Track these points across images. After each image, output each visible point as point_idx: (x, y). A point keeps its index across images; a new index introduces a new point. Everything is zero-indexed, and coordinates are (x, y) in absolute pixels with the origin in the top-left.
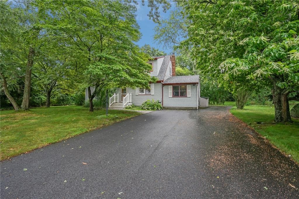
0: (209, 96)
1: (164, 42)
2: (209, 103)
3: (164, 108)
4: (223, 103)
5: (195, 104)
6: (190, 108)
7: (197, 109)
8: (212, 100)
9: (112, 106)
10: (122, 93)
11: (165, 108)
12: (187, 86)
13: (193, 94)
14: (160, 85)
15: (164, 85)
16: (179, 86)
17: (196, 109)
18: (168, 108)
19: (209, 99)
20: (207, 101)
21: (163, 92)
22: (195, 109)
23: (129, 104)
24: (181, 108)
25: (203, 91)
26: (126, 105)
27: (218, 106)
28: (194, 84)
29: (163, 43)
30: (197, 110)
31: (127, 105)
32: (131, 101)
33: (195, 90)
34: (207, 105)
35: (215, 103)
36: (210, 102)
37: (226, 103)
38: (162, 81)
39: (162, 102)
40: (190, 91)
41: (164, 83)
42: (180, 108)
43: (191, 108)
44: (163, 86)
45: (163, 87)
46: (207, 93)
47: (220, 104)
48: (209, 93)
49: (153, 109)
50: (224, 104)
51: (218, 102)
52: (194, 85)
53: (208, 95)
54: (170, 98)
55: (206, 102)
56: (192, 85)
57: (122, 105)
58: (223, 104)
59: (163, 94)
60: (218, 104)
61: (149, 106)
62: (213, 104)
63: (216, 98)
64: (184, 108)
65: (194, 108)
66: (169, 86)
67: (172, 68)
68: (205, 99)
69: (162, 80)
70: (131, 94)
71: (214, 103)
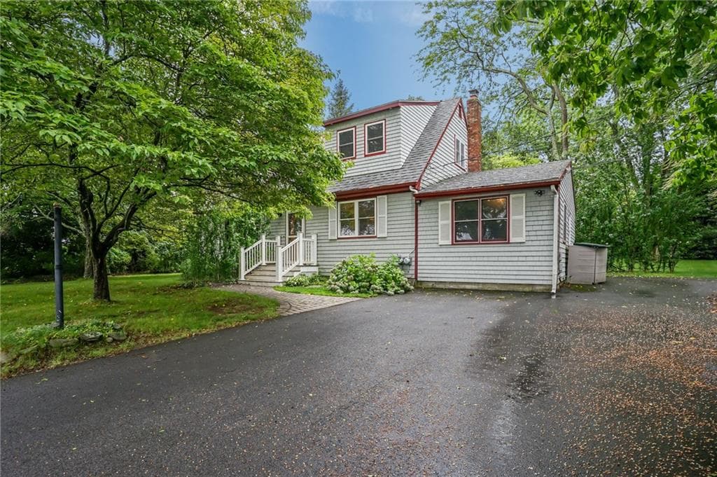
0: (610, 241)
1: (457, 75)
2: (609, 265)
3: (420, 287)
4: (670, 266)
5: (546, 273)
6: (521, 289)
7: (554, 291)
8: (623, 254)
9: (250, 277)
10: (290, 235)
11: (424, 286)
12: (511, 196)
13: (537, 228)
14: (407, 201)
15: (421, 198)
16: (480, 201)
17: (547, 293)
18: (437, 286)
19: (612, 249)
20: (601, 261)
21: (416, 227)
22: (542, 293)
23: (303, 270)
24: (486, 288)
25: (586, 223)
26: (290, 274)
27: (646, 280)
28: (541, 188)
29: (453, 77)
30: (554, 297)
31: (296, 274)
32: (314, 261)
33: (546, 213)
34: (601, 274)
35: (637, 266)
36: (615, 264)
37: (682, 267)
38: (414, 185)
39: (413, 264)
40: (523, 217)
41: (423, 191)
42: (480, 287)
43: (527, 289)
44: (417, 204)
45: (419, 208)
46: (603, 230)
47: (658, 271)
48: (611, 230)
49: (365, 290)
50: (675, 269)
51: (646, 263)
52: (541, 193)
53: (604, 237)
54: (444, 250)
55: (594, 264)
56: (532, 193)
57: (272, 273)
58: (667, 269)
59: (419, 233)
60: (646, 268)
61: (352, 280)
62: (625, 269)
63: (638, 248)
64: (497, 288)
65: (538, 288)
66: (440, 203)
67: (465, 143)
68: (592, 252)
69: (412, 181)
70: (314, 237)
71: (631, 267)
